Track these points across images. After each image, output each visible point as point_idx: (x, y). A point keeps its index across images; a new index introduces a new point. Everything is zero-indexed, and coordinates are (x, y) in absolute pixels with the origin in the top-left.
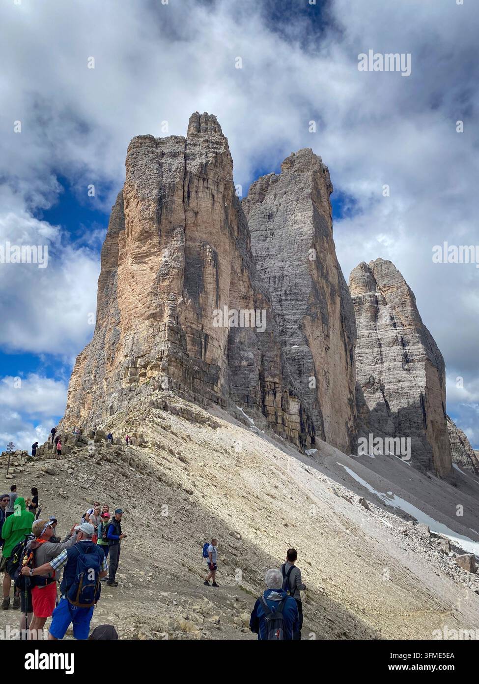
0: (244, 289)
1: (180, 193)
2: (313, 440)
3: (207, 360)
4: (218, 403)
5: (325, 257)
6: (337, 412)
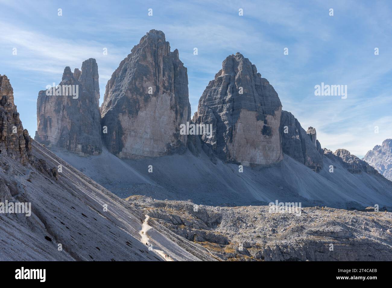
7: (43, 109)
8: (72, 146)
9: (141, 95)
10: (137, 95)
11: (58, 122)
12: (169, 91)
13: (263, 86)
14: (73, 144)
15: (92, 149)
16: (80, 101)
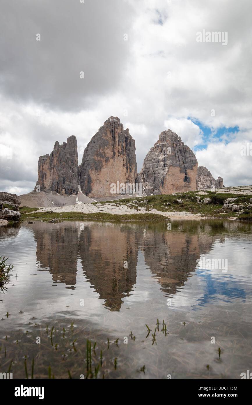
7: (41, 167)
8: (59, 189)
9: (103, 158)
10: (101, 157)
11: (50, 175)
12: (122, 155)
13: (186, 150)
14: (60, 188)
15: (72, 191)
16: (64, 162)
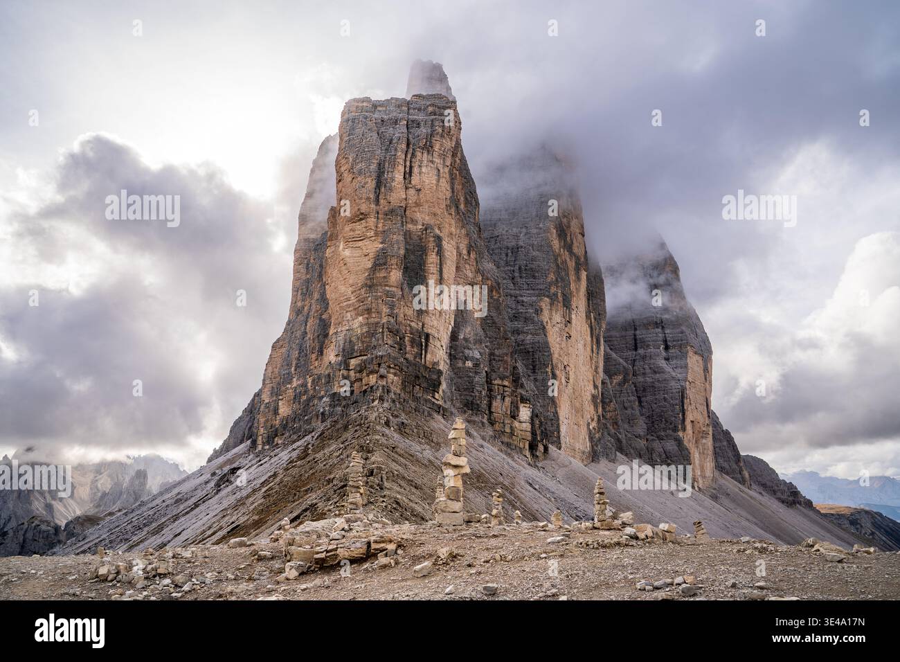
0: (470, 274)
1: (401, 168)
2: (546, 449)
3: (427, 363)
4: (439, 412)
5: (569, 222)
6: (577, 411)
